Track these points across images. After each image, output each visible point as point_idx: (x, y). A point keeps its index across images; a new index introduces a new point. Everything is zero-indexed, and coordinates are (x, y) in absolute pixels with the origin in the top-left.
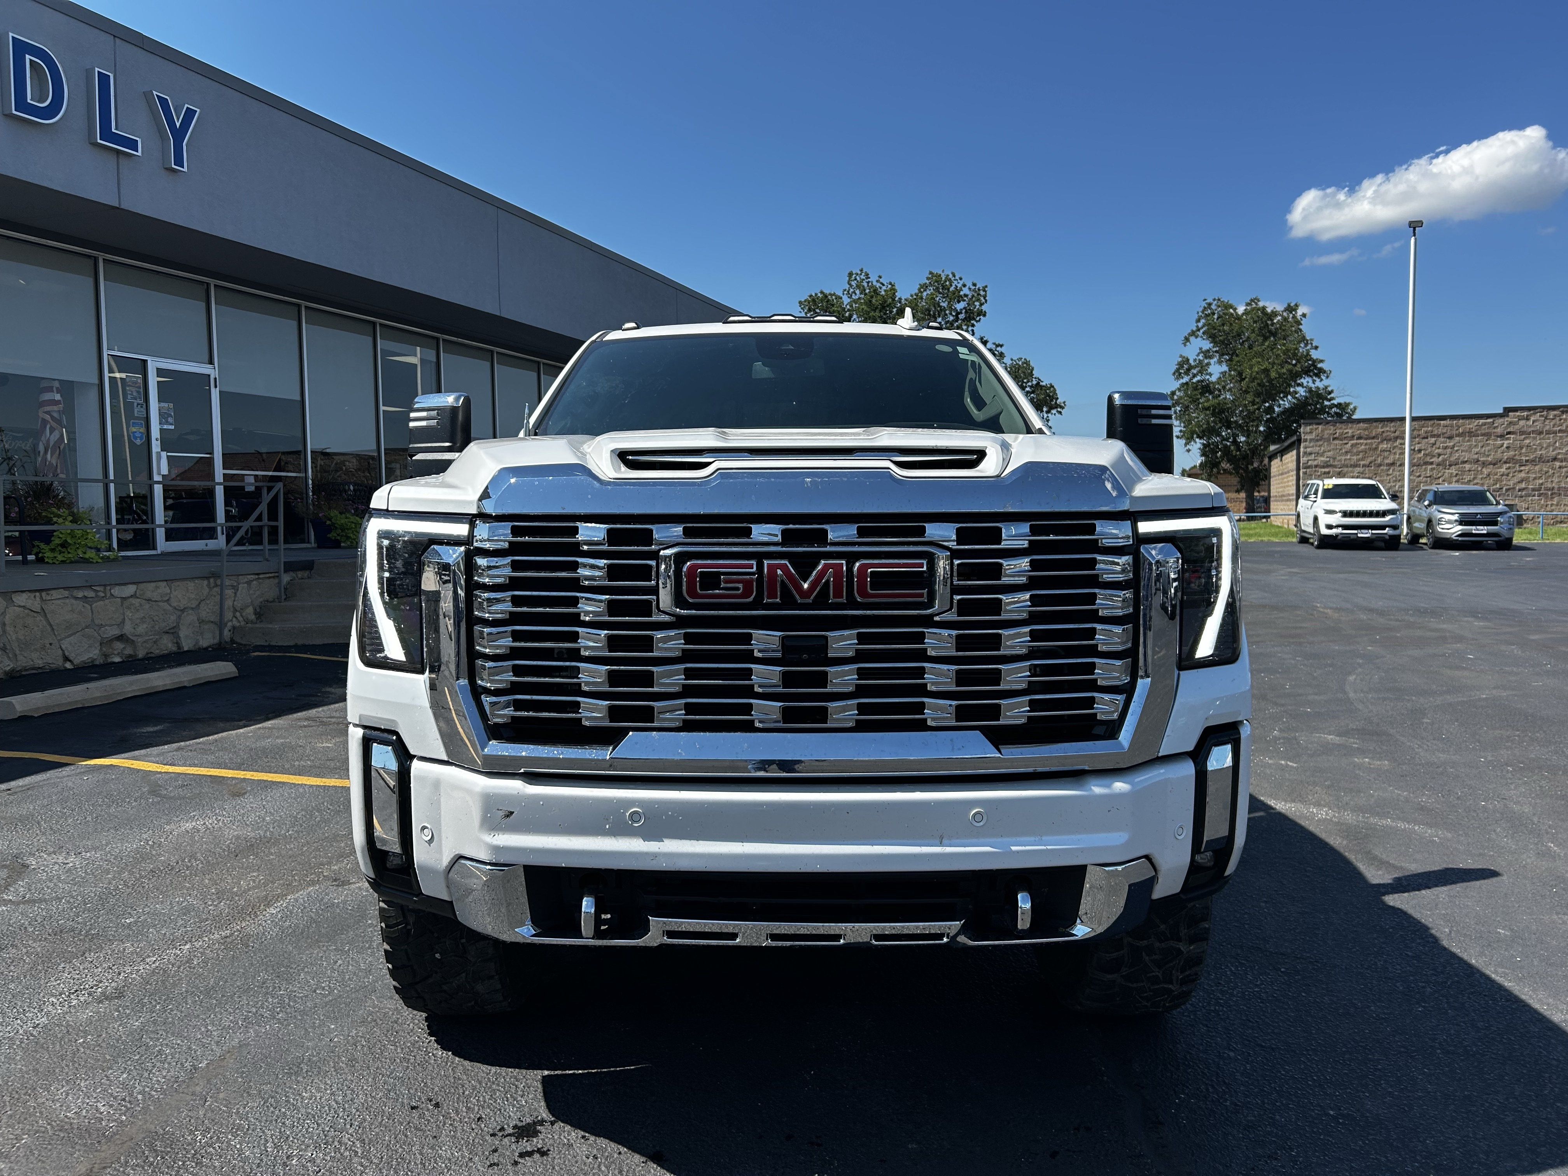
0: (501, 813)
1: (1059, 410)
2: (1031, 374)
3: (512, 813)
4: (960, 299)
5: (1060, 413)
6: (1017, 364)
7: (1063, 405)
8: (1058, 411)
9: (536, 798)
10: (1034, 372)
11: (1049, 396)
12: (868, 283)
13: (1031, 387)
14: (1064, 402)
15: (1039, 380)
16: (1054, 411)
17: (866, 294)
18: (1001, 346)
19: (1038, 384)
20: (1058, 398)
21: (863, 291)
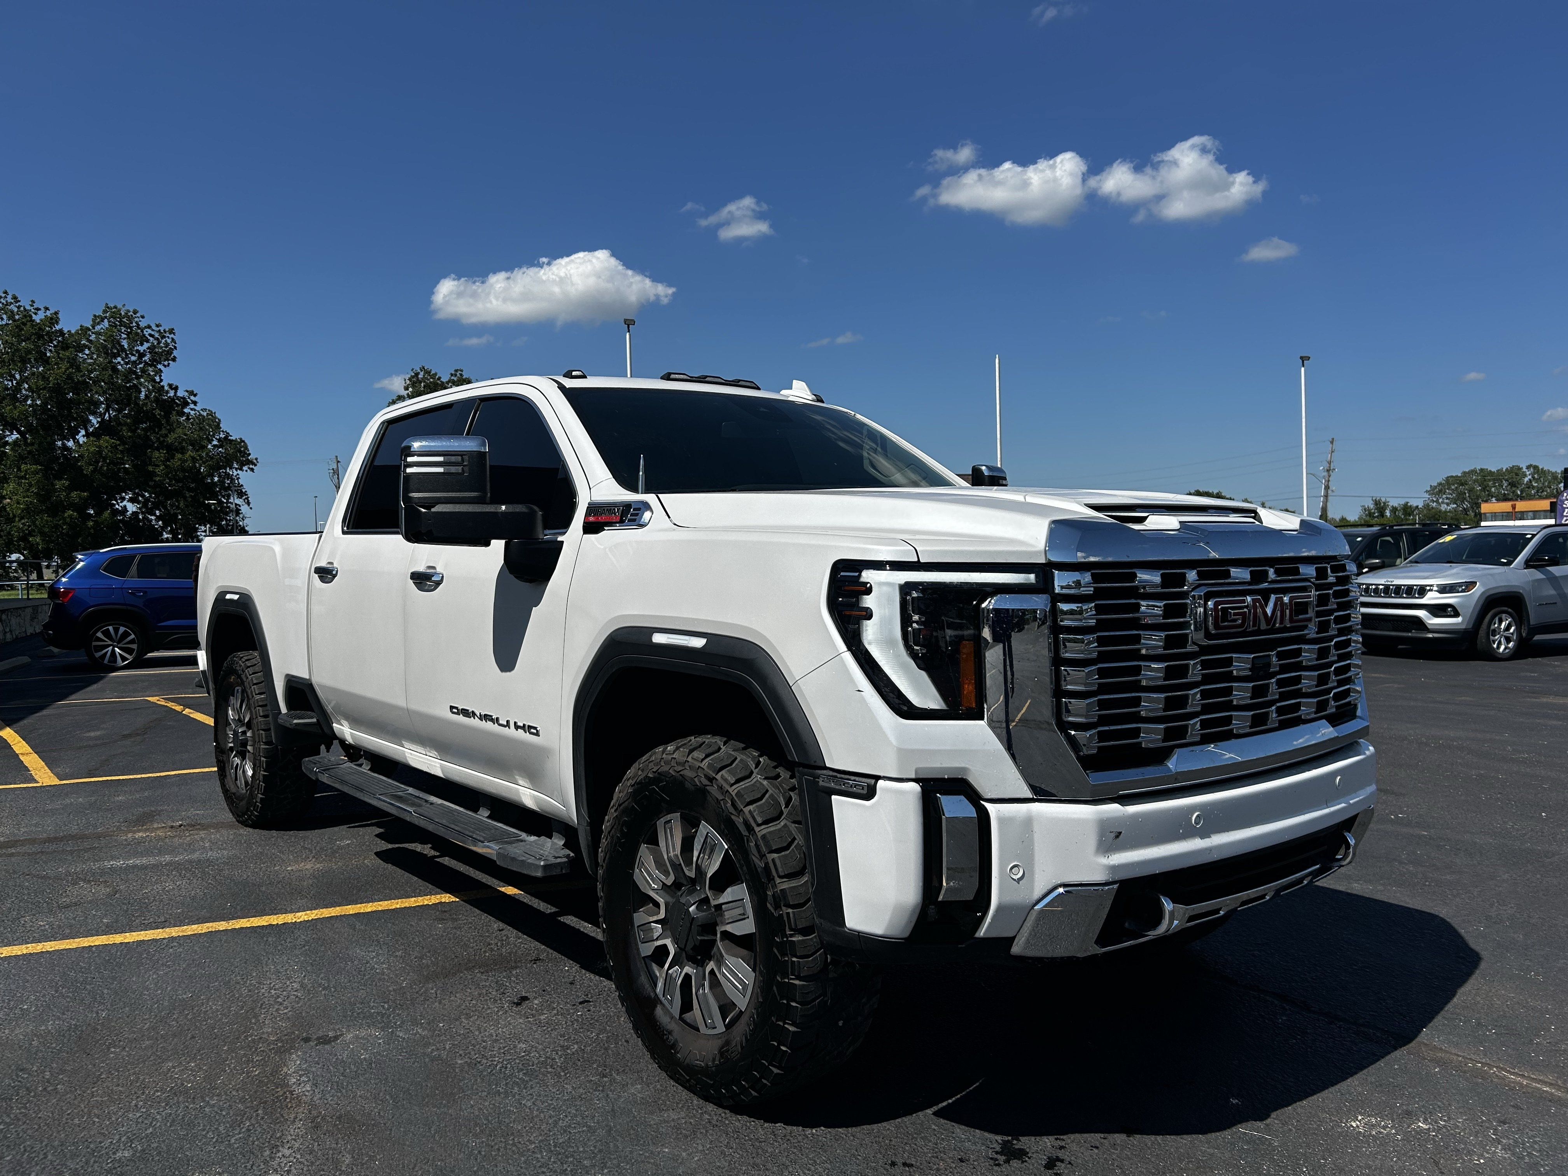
0: (1113, 835)
1: (251, 466)
2: (218, 426)
3: (1120, 833)
4: (144, 339)
5: (252, 470)
6: (200, 415)
7: (255, 461)
8: (249, 468)
9: (1135, 816)
10: (221, 425)
11: (240, 452)
12: (19, 307)
13: (219, 440)
14: (256, 459)
15: (228, 433)
16: (245, 468)
17: (14, 321)
18: (195, 395)
19: (226, 438)
20: (249, 454)
21: (11, 316)
